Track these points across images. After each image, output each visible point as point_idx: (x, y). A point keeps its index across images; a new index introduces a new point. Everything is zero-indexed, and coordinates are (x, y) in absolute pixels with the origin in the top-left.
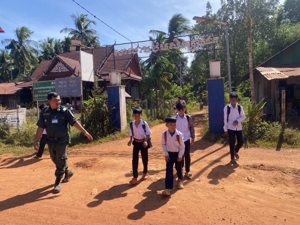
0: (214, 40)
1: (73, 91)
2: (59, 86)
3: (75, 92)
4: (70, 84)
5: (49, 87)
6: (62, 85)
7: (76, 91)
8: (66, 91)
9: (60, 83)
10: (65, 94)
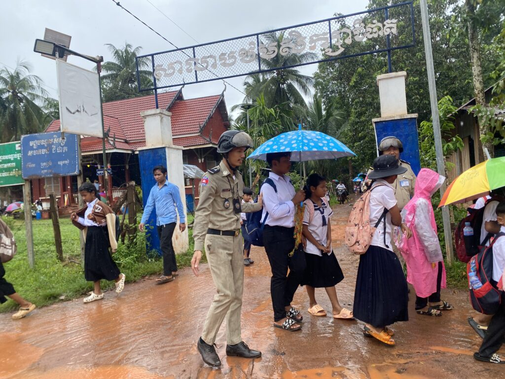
0: (387, 26)
1: (59, 163)
2: (30, 153)
3: (64, 165)
4: (53, 146)
5: (11, 157)
6: (35, 149)
7: (67, 162)
8: (44, 164)
9: (31, 145)
10: (43, 169)
